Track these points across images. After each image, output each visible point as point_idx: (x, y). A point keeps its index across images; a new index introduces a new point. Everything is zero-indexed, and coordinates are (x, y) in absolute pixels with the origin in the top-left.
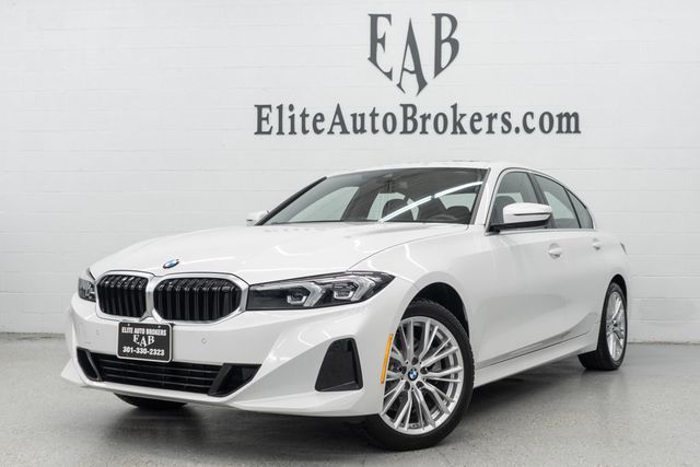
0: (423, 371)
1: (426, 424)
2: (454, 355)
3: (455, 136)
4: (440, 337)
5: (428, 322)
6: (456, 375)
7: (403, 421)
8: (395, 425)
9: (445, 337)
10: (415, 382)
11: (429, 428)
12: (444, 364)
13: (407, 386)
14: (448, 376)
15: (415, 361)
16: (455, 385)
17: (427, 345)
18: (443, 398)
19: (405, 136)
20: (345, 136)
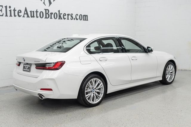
3: (59, 20)
19: (46, 19)
20: (28, 18)
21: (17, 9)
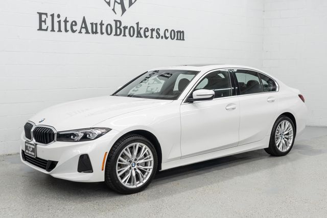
0: (138, 164)
1: (133, 185)
2: (151, 162)
3: (137, 38)
4: (147, 154)
5: (144, 146)
6: (149, 170)
7: (125, 181)
8: (122, 181)
9: (149, 154)
10: (133, 168)
11: (135, 187)
12: (146, 164)
13: (130, 168)
14: (146, 169)
15: (136, 160)
16: (148, 173)
17: (142, 155)
18: (142, 177)
19: (116, 37)
20: (87, 35)
21: (70, 20)
